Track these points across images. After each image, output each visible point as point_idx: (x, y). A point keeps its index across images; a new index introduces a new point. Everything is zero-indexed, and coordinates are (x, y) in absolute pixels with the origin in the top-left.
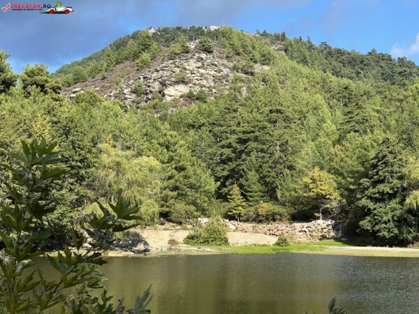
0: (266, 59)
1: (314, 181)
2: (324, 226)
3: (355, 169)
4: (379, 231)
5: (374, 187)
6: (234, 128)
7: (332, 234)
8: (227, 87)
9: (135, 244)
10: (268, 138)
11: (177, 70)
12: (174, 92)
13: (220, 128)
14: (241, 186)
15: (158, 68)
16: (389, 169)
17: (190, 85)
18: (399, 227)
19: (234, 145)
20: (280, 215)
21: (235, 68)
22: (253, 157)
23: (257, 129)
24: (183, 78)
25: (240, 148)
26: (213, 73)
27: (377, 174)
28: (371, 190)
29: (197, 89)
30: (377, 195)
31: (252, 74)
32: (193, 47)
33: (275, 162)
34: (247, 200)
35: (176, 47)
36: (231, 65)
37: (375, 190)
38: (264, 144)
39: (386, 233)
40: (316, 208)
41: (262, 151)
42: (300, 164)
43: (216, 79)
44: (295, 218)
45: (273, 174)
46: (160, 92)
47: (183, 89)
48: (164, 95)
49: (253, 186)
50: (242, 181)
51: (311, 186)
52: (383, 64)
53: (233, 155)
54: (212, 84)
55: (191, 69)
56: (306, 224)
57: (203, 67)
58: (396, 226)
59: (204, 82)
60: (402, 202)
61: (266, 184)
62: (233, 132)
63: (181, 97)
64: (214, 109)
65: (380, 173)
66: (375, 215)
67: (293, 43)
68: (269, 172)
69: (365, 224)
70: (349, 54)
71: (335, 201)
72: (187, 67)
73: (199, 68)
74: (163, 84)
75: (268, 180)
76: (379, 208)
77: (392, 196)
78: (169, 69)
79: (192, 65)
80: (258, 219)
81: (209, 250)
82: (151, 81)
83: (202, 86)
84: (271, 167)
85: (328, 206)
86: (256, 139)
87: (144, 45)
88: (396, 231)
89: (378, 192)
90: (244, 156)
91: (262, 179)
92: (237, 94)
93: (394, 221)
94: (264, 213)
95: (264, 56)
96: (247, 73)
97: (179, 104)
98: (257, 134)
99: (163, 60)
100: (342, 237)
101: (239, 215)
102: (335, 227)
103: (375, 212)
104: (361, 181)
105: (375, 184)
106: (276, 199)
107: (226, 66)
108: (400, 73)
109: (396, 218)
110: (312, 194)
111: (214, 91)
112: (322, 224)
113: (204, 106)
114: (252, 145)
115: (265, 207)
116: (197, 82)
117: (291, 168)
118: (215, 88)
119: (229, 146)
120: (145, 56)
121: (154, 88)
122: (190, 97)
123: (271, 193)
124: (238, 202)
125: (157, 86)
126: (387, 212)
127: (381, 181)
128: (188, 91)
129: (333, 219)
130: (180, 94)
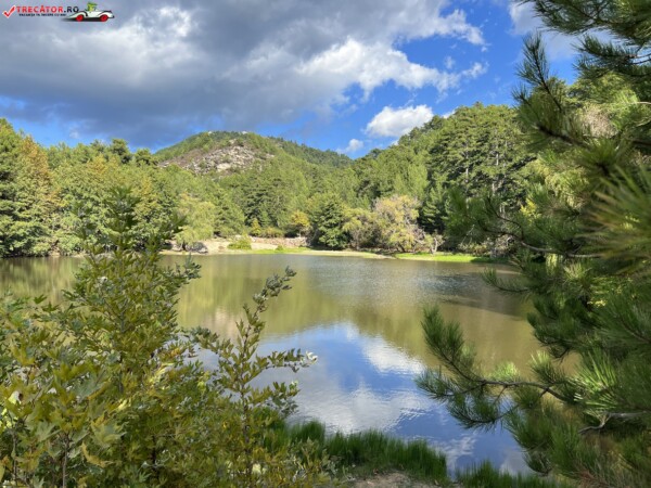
0: (273, 152)
1: (297, 217)
2: (302, 240)
3: (318, 211)
4: (329, 243)
6: (255, 188)
7: (306, 244)
8: (252, 166)
9: (200, 248)
10: (273, 194)
11: (224, 155)
12: (223, 167)
13: (247, 188)
14: (258, 219)
15: (213, 154)
16: (335, 211)
17: (231, 163)
18: (338, 241)
19: (255, 197)
20: (279, 234)
21: (256, 156)
22: (265, 204)
23: (267, 189)
24: (227, 160)
25: (258, 198)
26: (244, 157)
27: (329, 214)
28: (326, 222)
29: (235, 166)
30: (329, 225)
31: (265, 159)
32: (233, 143)
33: (277, 207)
34: (262, 226)
35: (224, 143)
36: (254, 154)
37: (328, 222)
38: (271, 197)
39: (332, 244)
40: (298, 231)
41: (270, 200)
42: (289, 208)
43: (245, 161)
44: (286, 236)
45: (275, 213)
46: (214, 167)
47: (227, 166)
48: (216, 169)
49: (265, 219)
50: (259, 216)
51: (296, 219)
52: (333, 157)
53: (254, 202)
54: (243, 164)
55: (232, 155)
56: (292, 239)
57: (238, 154)
59: (239, 162)
60: (341, 228)
61: (272, 218)
62: (254, 190)
63: (226, 170)
64: (244, 177)
66: (327, 235)
67: (287, 143)
68: (273, 212)
69: (322, 239)
70: (316, 151)
71: (307, 227)
72: (230, 154)
73: (236, 154)
74: (216, 163)
76: (329, 231)
77: (336, 225)
78: (220, 154)
79: (232, 152)
80: (267, 236)
82: (210, 160)
83: (238, 165)
84: (274, 209)
85: (304, 230)
86: (267, 194)
87: (206, 140)
88: (337, 243)
90: (260, 203)
91: (270, 215)
92: (257, 169)
93: (336, 238)
94: (270, 233)
95: (271, 149)
96: (262, 159)
97: (225, 173)
98: (267, 191)
99: (216, 149)
100: (311, 246)
101: (257, 234)
102: (307, 241)
103: (327, 233)
104: (321, 217)
105: (327, 219)
106: (277, 226)
107: (251, 154)
108: (342, 162)
109: (337, 236)
110: (295, 223)
111: (244, 167)
112: (300, 239)
113: (238, 176)
114: (264, 197)
115: (271, 230)
116: (235, 162)
117: (285, 209)
119: (252, 197)
120: (206, 146)
121: (211, 164)
122: (231, 170)
123: (274, 223)
124: (257, 227)
125: (213, 163)
126: (333, 233)
127: (331, 218)
128: (230, 167)
129: (306, 236)
130: (226, 168)
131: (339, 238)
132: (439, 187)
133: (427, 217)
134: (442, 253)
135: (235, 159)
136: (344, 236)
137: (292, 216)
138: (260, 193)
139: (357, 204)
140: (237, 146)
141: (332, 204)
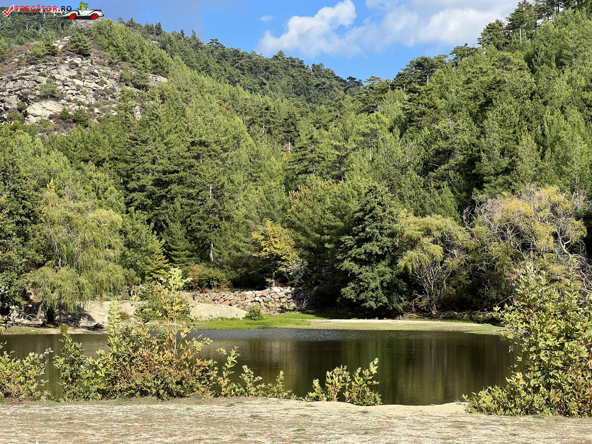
0: (159, 68)
1: (266, 237)
2: (282, 294)
3: (333, 224)
4: (363, 301)
5: (359, 247)
6: (148, 165)
7: (293, 305)
8: (114, 106)
10: (197, 179)
11: (43, 80)
12: (40, 110)
13: (125, 165)
15: (14, 76)
16: (379, 224)
17: (63, 101)
18: (388, 295)
19: (150, 188)
20: (218, 280)
21: (121, 80)
22: (178, 205)
23: (182, 167)
24: (53, 91)
26: (93, 85)
27: (363, 230)
28: (355, 251)
29: (74, 107)
30: (363, 257)
31: (146, 88)
32: (61, 47)
33: (208, 212)
34: (172, 261)
35: (37, 46)
36: (117, 74)
37: (362, 250)
38: (193, 187)
39: (373, 304)
40: (266, 272)
41: (189, 196)
43: (97, 94)
44: (238, 284)
45: (205, 227)
46: (20, 111)
47: (51, 107)
48: (26, 115)
49: (179, 243)
50: (164, 235)
51: (263, 243)
53: (150, 202)
54: (93, 101)
55: (63, 78)
56: (259, 293)
57: (79, 76)
58: (385, 294)
59: (82, 98)
60: (393, 264)
61: (195, 240)
62: (146, 171)
63: (51, 118)
64: (101, 137)
65: (367, 229)
66: (361, 280)
67: (172, 38)
68: (199, 224)
69: (348, 292)
71: (295, 263)
72: (57, 76)
73: (74, 77)
74: (24, 99)
75: (198, 235)
76: (365, 272)
77: (379, 258)
78: (32, 78)
79: (63, 72)
82: (6, 93)
83: (80, 104)
84: (202, 218)
85: (284, 269)
86: (181, 181)
88: (386, 300)
89: (365, 253)
90: (164, 203)
91: (191, 233)
92: (129, 115)
93: (383, 288)
94: (197, 279)
95: (155, 62)
96: (138, 87)
97: (50, 127)
98: (182, 174)
99: (19, 64)
100: (307, 308)
102: (296, 297)
103: (361, 276)
104: (342, 239)
105: (360, 243)
106: (208, 259)
107: (110, 77)
108: (317, 86)
109: (385, 284)
110: (263, 254)
111: (96, 110)
112: (277, 292)
113: (86, 132)
114: (175, 188)
115: (198, 270)
116: (72, 98)
117: (228, 218)
118: (97, 106)
119: (142, 189)
121: (10, 104)
122: (63, 119)
123: (202, 252)
125: (14, 102)
126: (375, 276)
127: (368, 240)
128: (61, 110)
129: (292, 285)
130: (49, 113)
131: (390, 289)
135: (70, 91)
136: (402, 285)
137: (255, 235)
138: (164, 178)
139: (427, 206)
140: (72, 56)
141: (368, 207)
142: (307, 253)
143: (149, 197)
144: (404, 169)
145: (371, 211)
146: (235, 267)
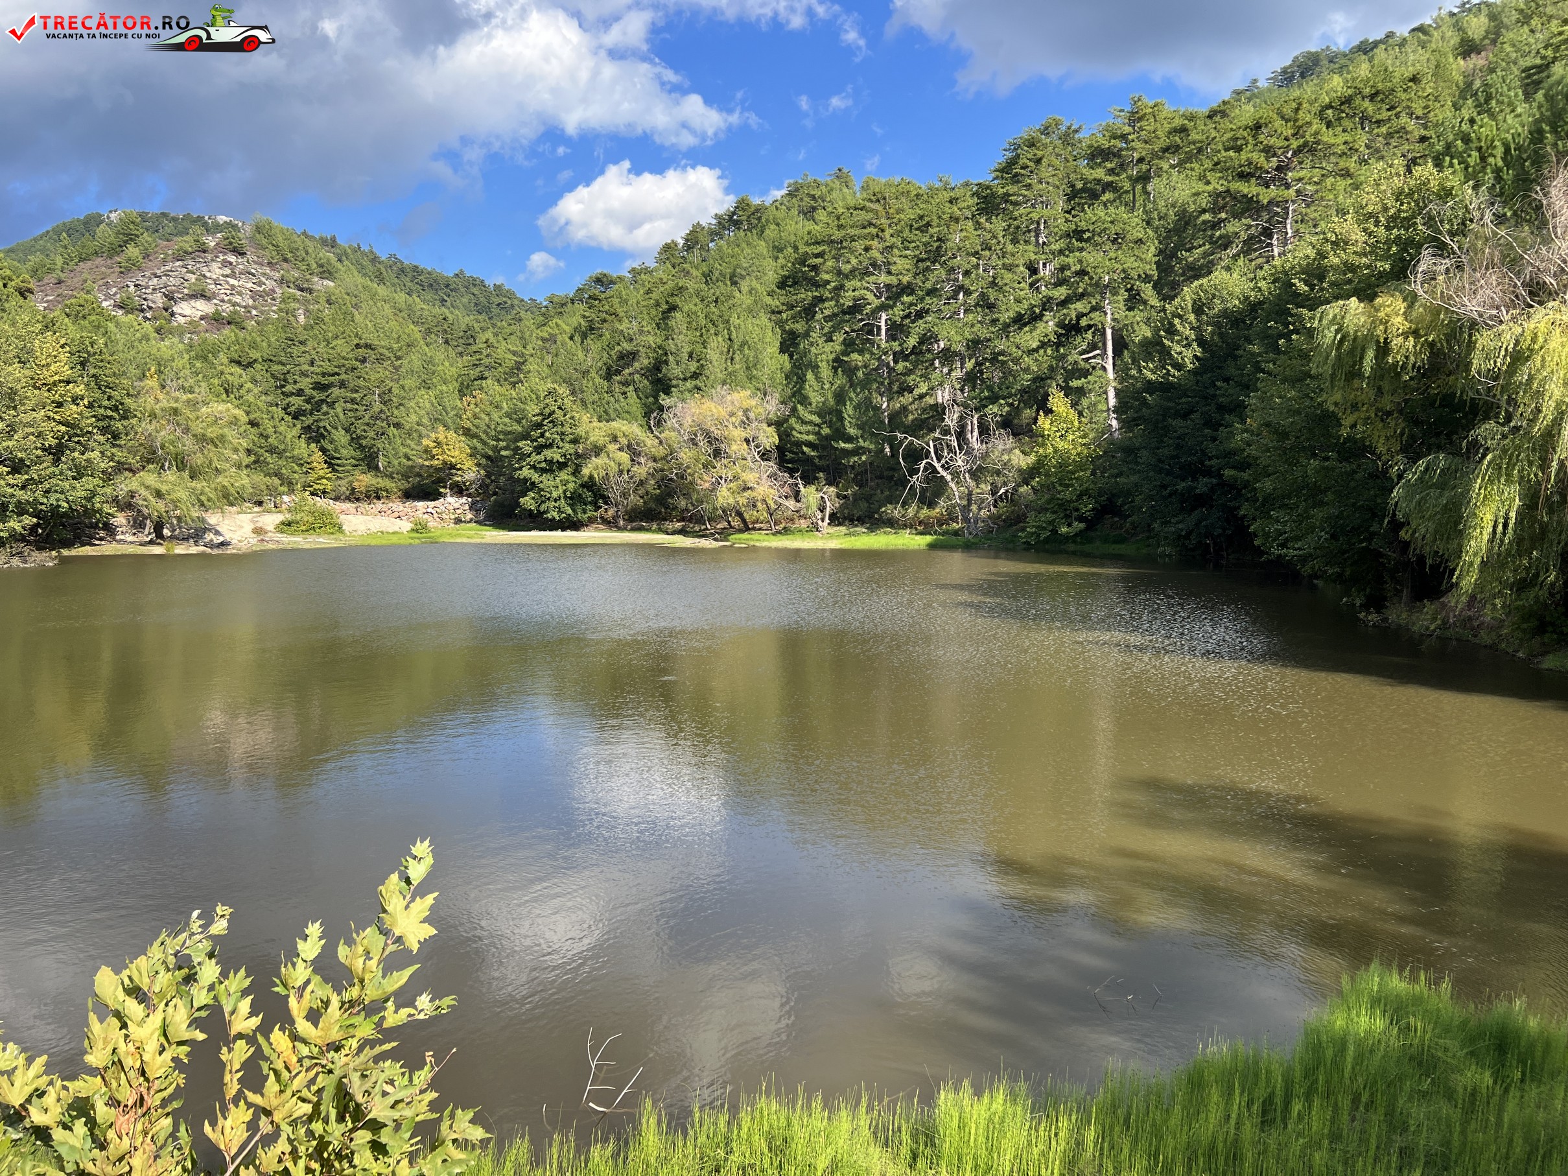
0: (326, 272)
1: (438, 444)
2: (457, 505)
3: (509, 429)
4: (546, 512)
5: (539, 453)
6: (306, 367)
7: (469, 516)
8: (274, 308)
9: (199, 534)
10: (362, 383)
11: (192, 278)
12: (189, 310)
13: (281, 367)
14: (323, 450)
15: (158, 272)
16: (559, 429)
17: (215, 301)
18: (571, 506)
19: (308, 391)
20: (387, 491)
21: (282, 281)
22: (339, 410)
23: (343, 369)
24: (203, 290)
25: (318, 396)
26: (250, 285)
27: (542, 435)
28: (535, 458)
29: (228, 308)
30: (543, 465)
31: (311, 291)
32: (213, 244)
33: (375, 418)
34: (334, 470)
35: (186, 243)
36: (277, 275)
37: (541, 457)
38: (357, 391)
39: (555, 514)
40: (441, 481)
41: (353, 401)
42: (410, 421)
43: (254, 294)
44: (409, 495)
45: (372, 434)
46: (166, 310)
47: (202, 307)
48: (173, 314)
49: (343, 451)
50: (325, 444)
51: (434, 451)
52: (475, 290)
53: (309, 407)
54: (251, 302)
55: (214, 277)
56: (431, 504)
57: (233, 275)
58: (569, 505)
59: (237, 299)
60: (576, 472)
61: (361, 448)
62: (304, 374)
63: (202, 318)
64: (259, 339)
65: (547, 434)
66: (542, 490)
67: (349, 251)
68: (365, 431)
69: (528, 502)
70: (429, 273)
71: (470, 472)
72: (208, 274)
73: (227, 276)
74: (170, 297)
75: (364, 442)
76: (546, 481)
77: (562, 466)
78: (179, 275)
79: (215, 271)
81: (322, 541)
82: (150, 291)
83: (235, 304)
84: (367, 424)
85: (459, 479)
86: (342, 385)
87: (128, 235)
88: (569, 511)
89: (545, 460)
90: (325, 408)
91: (355, 440)
92: (291, 319)
93: (566, 497)
94: (363, 489)
95: (321, 266)
96: (302, 290)
97: (200, 328)
98: (343, 377)
99: (164, 260)
100: (485, 520)
101: (324, 492)
102: (473, 507)
103: (541, 486)
104: (520, 444)
105: (539, 449)
106: (377, 468)
107: (269, 277)
108: (499, 305)
109: (568, 494)
110: (435, 462)
111: (254, 312)
112: (452, 503)
113: (241, 334)
114: (336, 392)
115: (365, 480)
116: (226, 298)
117: (397, 425)
118: (255, 308)
119: (300, 392)
120: (132, 251)
121: (154, 302)
122: (216, 320)
123: (370, 461)
124: (321, 473)
125: (159, 300)
126: (557, 485)
127: (549, 446)
128: (213, 310)
129: (469, 496)
130: (200, 313)
131: (574, 499)
132: (825, 371)
133: (799, 444)
134: (843, 529)
135: (223, 291)
136: (588, 496)
137: (425, 442)
138: (324, 381)
139: (611, 411)
140: (225, 254)
141: (547, 411)
142: (484, 461)
143: (308, 401)
144: (586, 373)
145: (550, 415)
146: (405, 476)
